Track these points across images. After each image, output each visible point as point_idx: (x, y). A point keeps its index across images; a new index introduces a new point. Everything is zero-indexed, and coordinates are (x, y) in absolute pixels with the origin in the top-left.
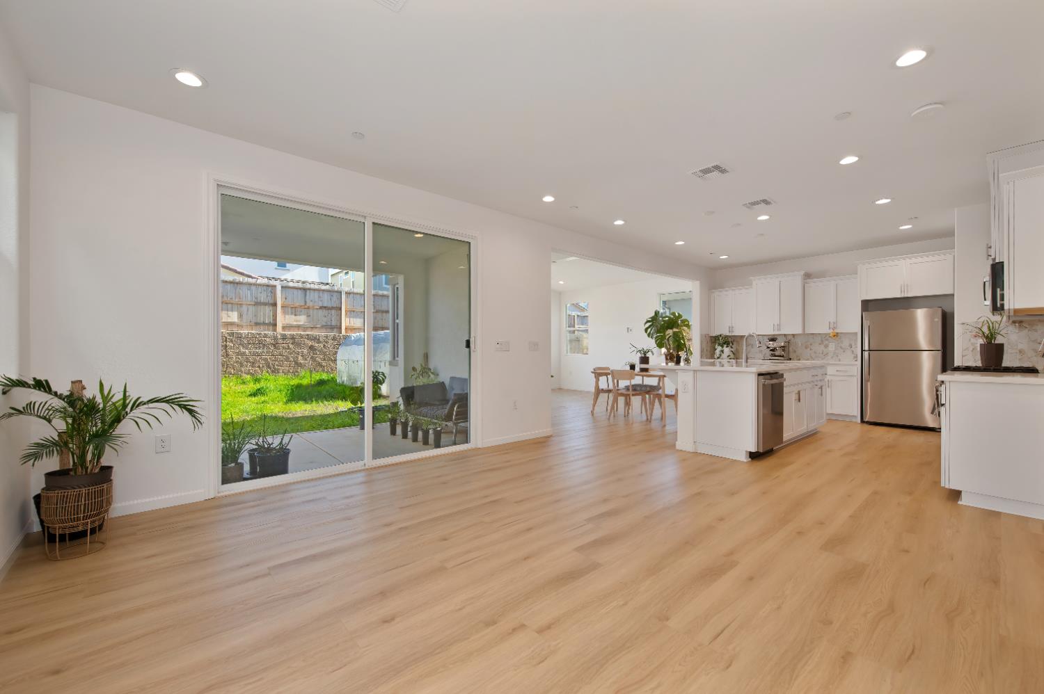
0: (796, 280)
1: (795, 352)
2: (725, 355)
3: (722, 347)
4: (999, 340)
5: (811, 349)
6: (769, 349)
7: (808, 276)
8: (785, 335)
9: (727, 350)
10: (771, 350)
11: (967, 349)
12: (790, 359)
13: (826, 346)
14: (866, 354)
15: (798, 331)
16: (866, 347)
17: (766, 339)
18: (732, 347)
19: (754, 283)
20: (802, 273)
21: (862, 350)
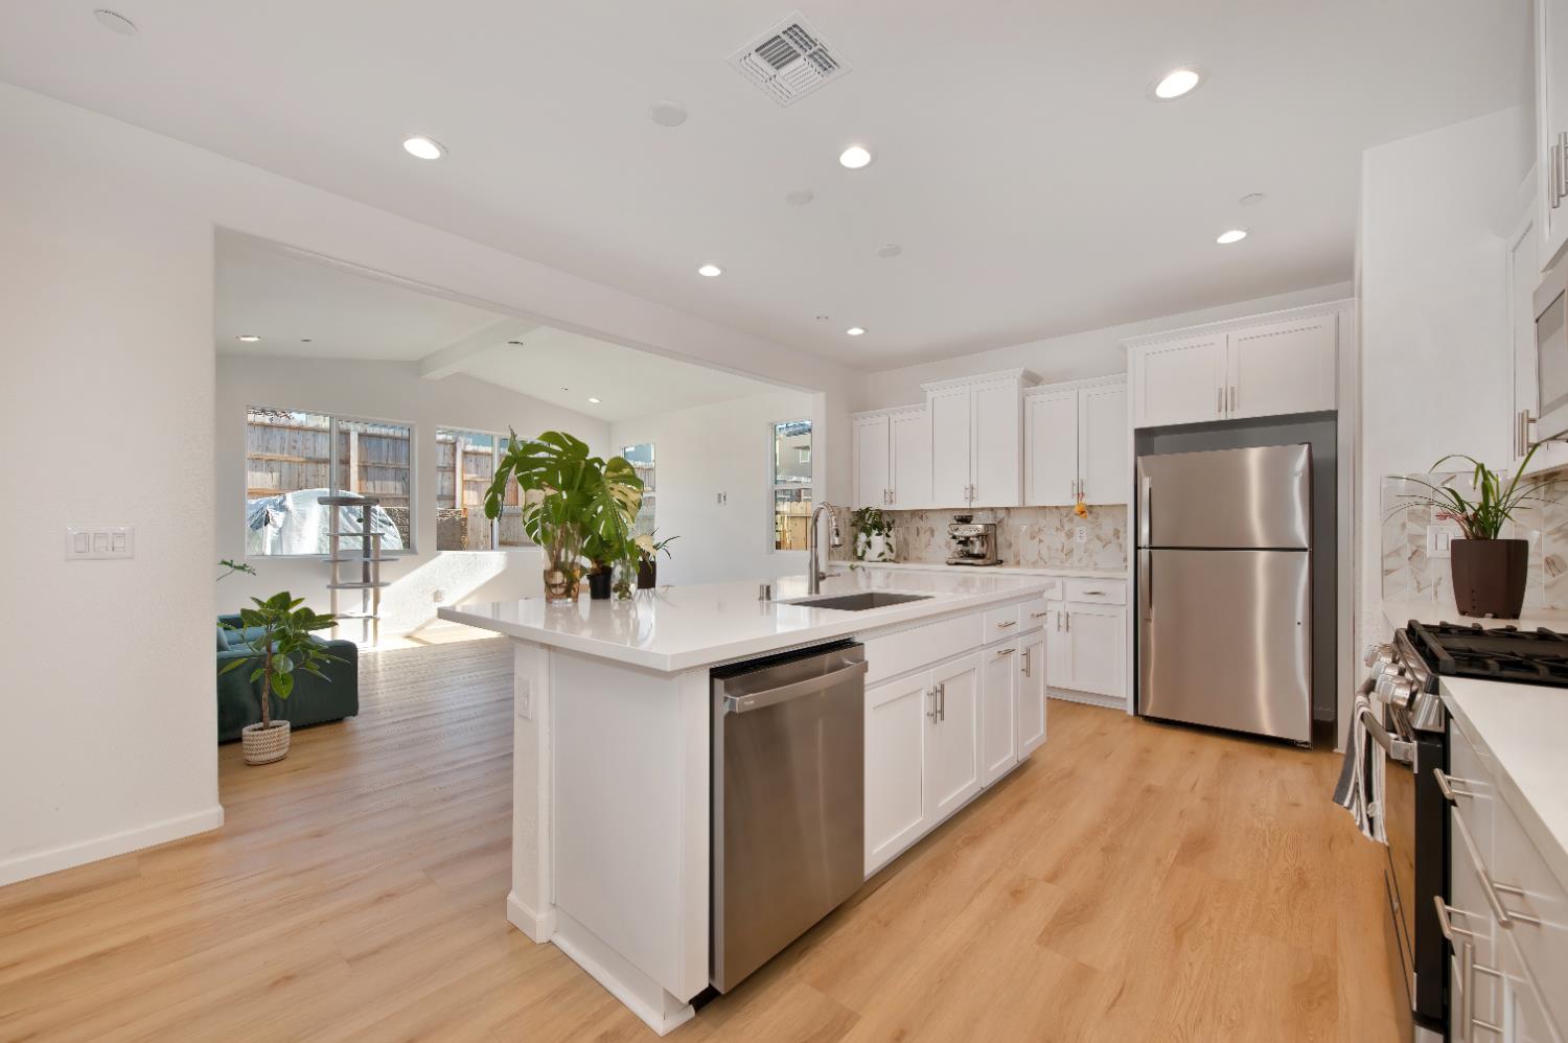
0: (1007, 386)
1: (1010, 545)
2: (872, 554)
3: (869, 535)
4: (1506, 532)
5: (1040, 541)
6: (955, 541)
7: (1032, 379)
8: (992, 509)
9: (878, 541)
10: (960, 542)
11: (1397, 552)
12: (1000, 562)
13: (1070, 535)
14: (1144, 554)
15: (1013, 502)
16: (1144, 540)
17: (949, 519)
18: (888, 536)
19: (930, 396)
20: (1019, 372)
21: (1137, 548)
